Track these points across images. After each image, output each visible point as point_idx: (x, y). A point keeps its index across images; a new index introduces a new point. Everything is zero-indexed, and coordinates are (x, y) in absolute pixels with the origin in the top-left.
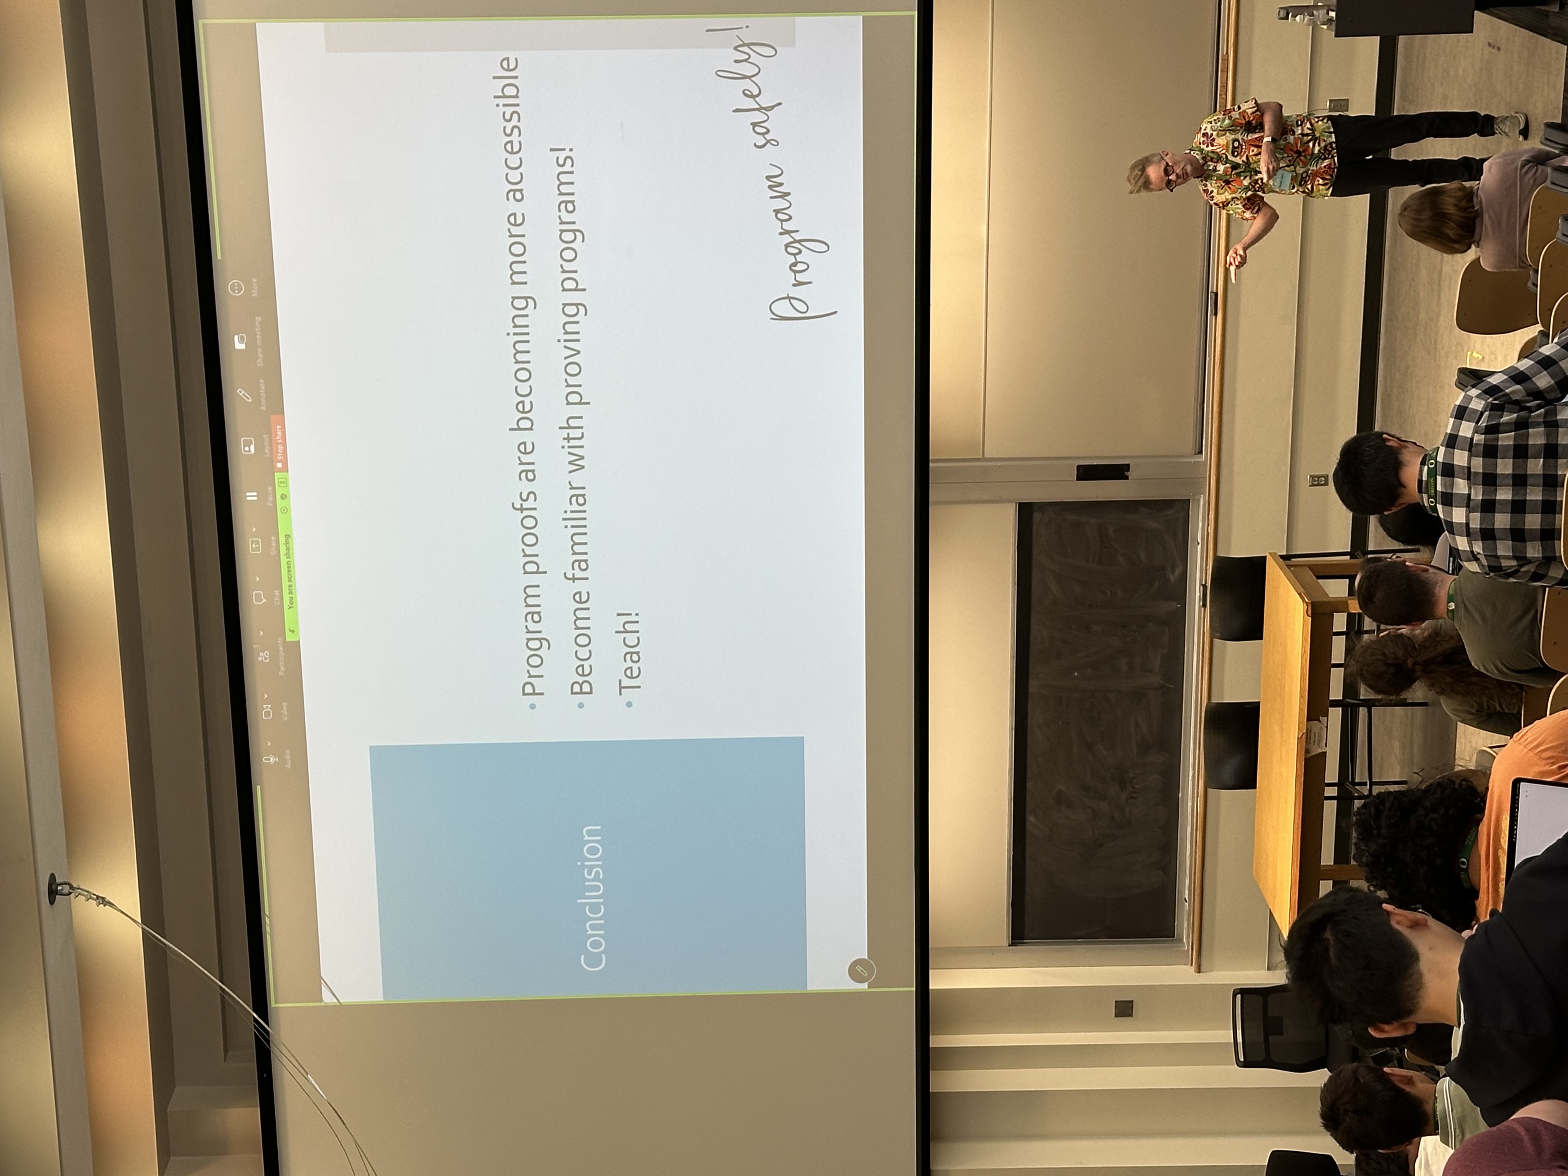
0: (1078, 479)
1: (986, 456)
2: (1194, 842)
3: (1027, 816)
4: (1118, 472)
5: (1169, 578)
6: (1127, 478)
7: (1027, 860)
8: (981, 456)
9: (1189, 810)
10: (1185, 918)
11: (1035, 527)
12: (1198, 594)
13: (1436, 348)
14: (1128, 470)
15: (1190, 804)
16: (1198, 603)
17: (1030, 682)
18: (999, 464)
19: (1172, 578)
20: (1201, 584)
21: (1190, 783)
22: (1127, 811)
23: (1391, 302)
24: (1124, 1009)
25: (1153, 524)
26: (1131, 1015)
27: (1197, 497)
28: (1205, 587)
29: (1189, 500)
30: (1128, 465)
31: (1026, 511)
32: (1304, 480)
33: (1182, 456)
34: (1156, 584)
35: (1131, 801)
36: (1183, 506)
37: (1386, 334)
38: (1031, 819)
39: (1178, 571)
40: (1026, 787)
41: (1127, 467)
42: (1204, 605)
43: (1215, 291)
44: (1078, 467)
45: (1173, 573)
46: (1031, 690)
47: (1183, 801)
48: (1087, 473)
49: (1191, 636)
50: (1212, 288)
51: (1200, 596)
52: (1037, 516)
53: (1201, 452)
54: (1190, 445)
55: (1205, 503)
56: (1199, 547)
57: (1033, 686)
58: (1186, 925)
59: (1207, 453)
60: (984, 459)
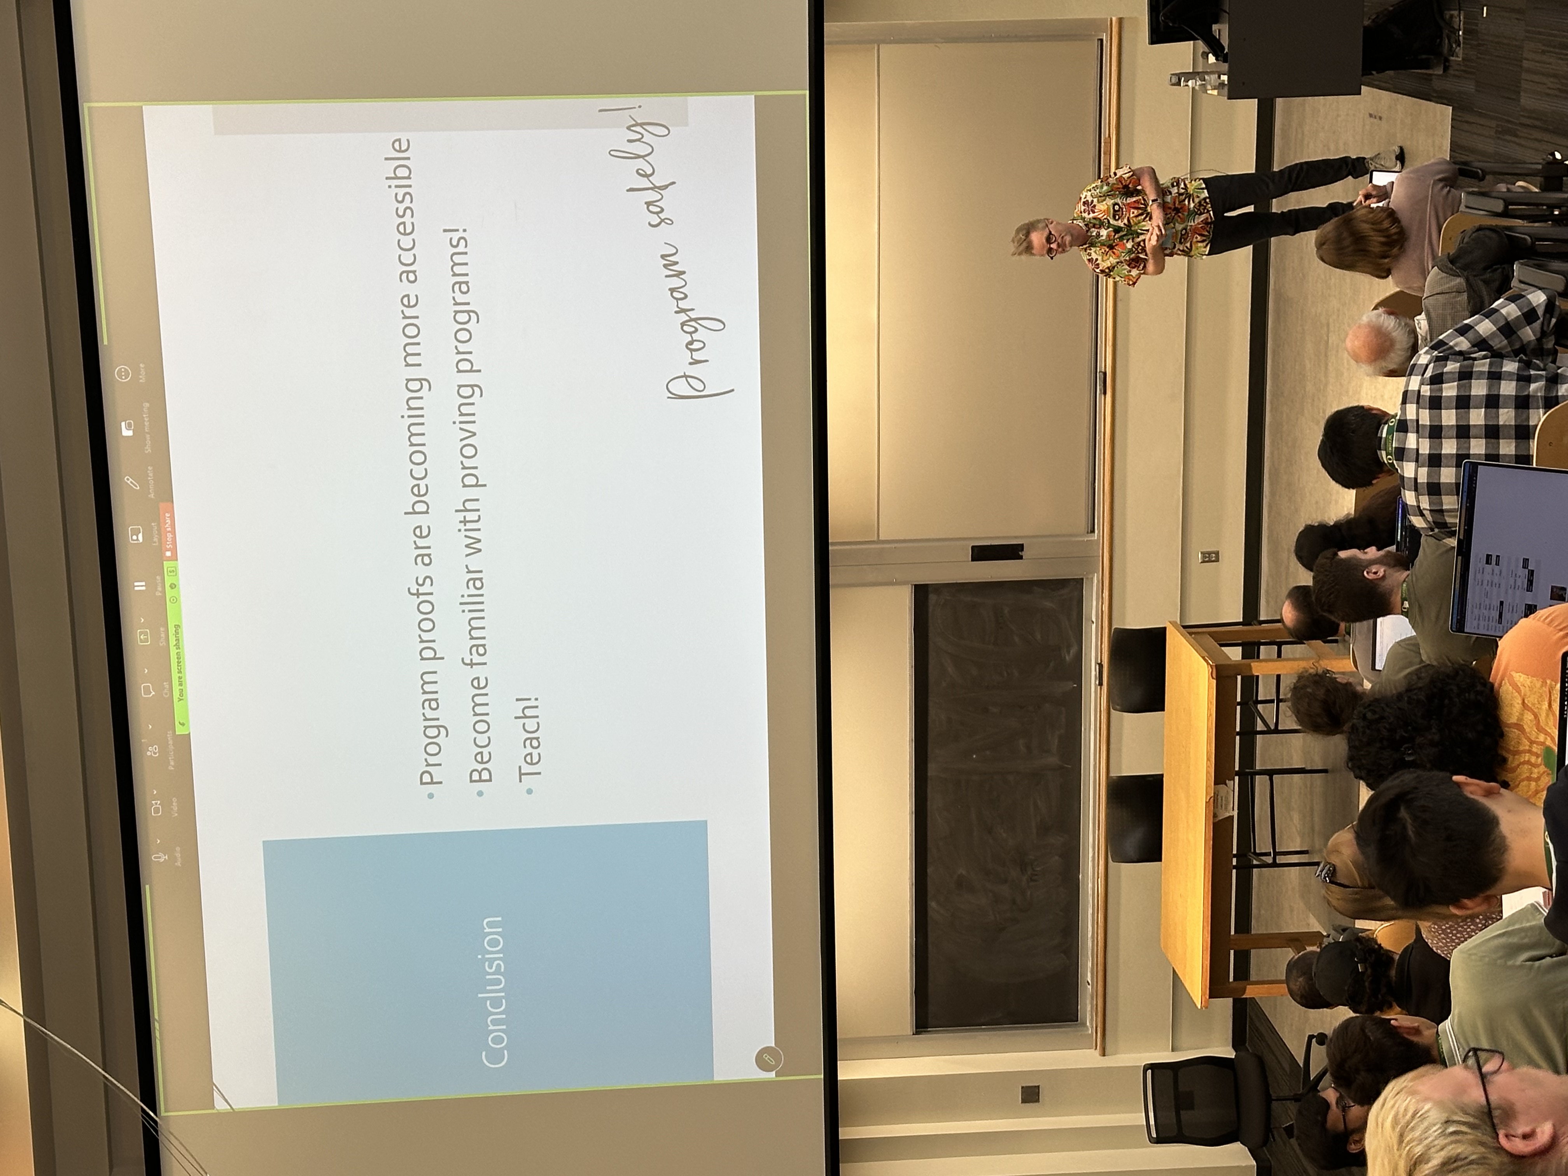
0: (972, 560)
1: (880, 539)
2: (1095, 922)
3: (929, 902)
4: (1012, 552)
5: (1065, 657)
6: (1021, 558)
7: (930, 947)
8: (875, 539)
9: (1090, 892)
10: (1088, 1002)
11: (930, 609)
12: (1094, 673)
14: (1022, 550)
15: (1090, 885)
16: (1094, 681)
17: (929, 765)
18: (893, 546)
19: (1067, 658)
20: (1096, 663)
21: (1090, 864)
22: (1029, 893)
23: (1276, 377)
24: (1031, 1095)
25: (1048, 604)
26: (1037, 1101)
27: (1090, 576)
28: (1101, 666)
29: (1083, 579)
30: (1022, 545)
31: (921, 593)
32: (1196, 558)
33: (1076, 536)
34: (1052, 664)
35: (1032, 884)
36: (1078, 584)
37: (1271, 411)
38: (932, 904)
39: (1073, 651)
40: (926, 871)
41: (1021, 547)
42: (1101, 684)
43: (1103, 370)
44: (973, 547)
45: (1069, 653)
46: (929, 774)
47: (1083, 884)
48: (982, 553)
49: (1088, 717)
50: (1101, 367)
51: (1096, 675)
52: (933, 598)
53: (1093, 531)
54: (1082, 522)
55: (1098, 581)
56: (1094, 626)
57: (933, 769)
58: (1089, 1008)
59: (1099, 532)
60: (879, 542)
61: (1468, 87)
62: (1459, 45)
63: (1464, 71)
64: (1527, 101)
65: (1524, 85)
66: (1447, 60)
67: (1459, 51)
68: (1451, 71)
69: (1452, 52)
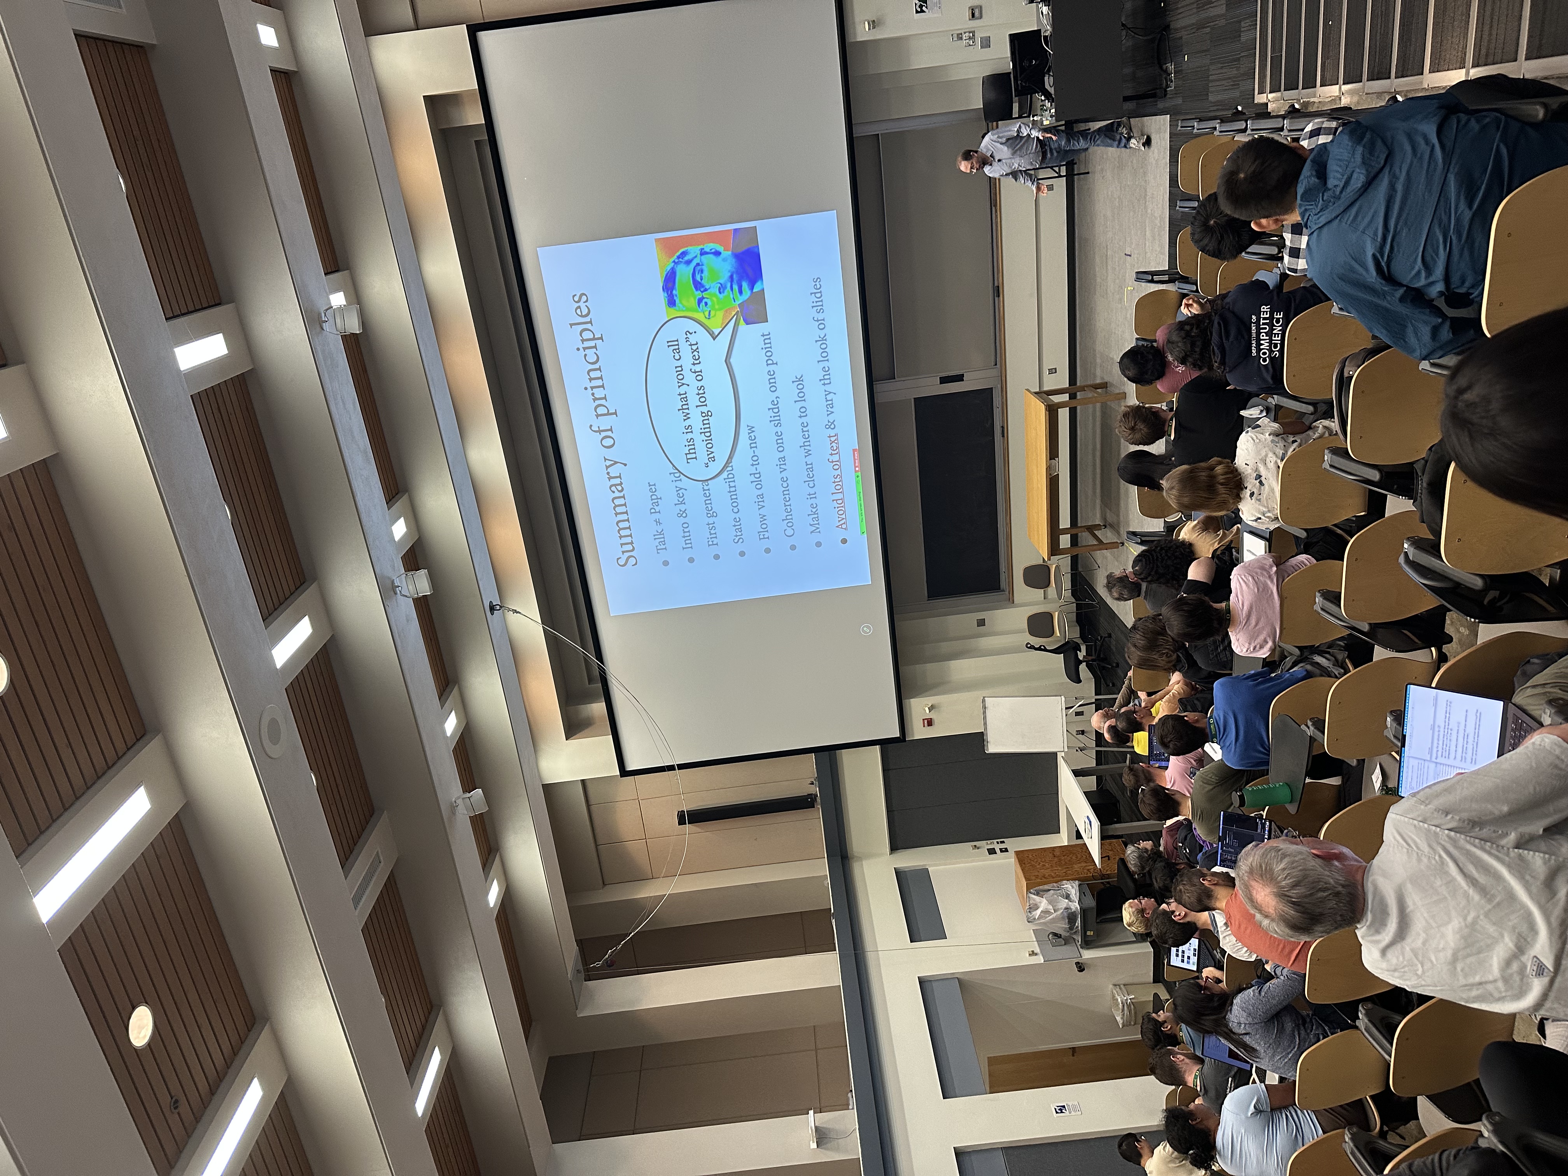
0: (940, 384)
4: (959, 378)
5: (986, 426)
6: (963, 381)
9: (1003, 532)
10: (1004, 581)
11: (923, 410)
13: (1107, 293)
14: (963, 377)
15: (1003, 529)
16: (1000, 436)
19: (988, 424)
20: (1001, 427)
23: (1080, 279)
24: (981, 623)
25: (978, 402)
26: (984, 625)
27: (996, 388)
28: (1003, 428)
29: (993, 389)
30: (963, 375)
31: (918, 402)
32: (1046, 372)
34: (980, 429)
36: (990, 391)
42: (1003, 436)
43: (997, 286)
44: (941, 378)
45: (988, 422)
48: (945, 380)
49: (998, 452)
50: (996, 284)
51: (1001, 432)
52: (923, 404)
53: (996, 364)
54: (992, 360)
55: (1000, 389)
56: (999, 410)
58: (1005, 583)
59: (999, 364)
61: (1179, 101)
62: (1172, 82)
63: (1176, 94)
64: (1212, 98)
65: (1211, 89)
66: (1166, 91)
67: (1173, 85)
68: (1168, 96)
69: (1168, 86)
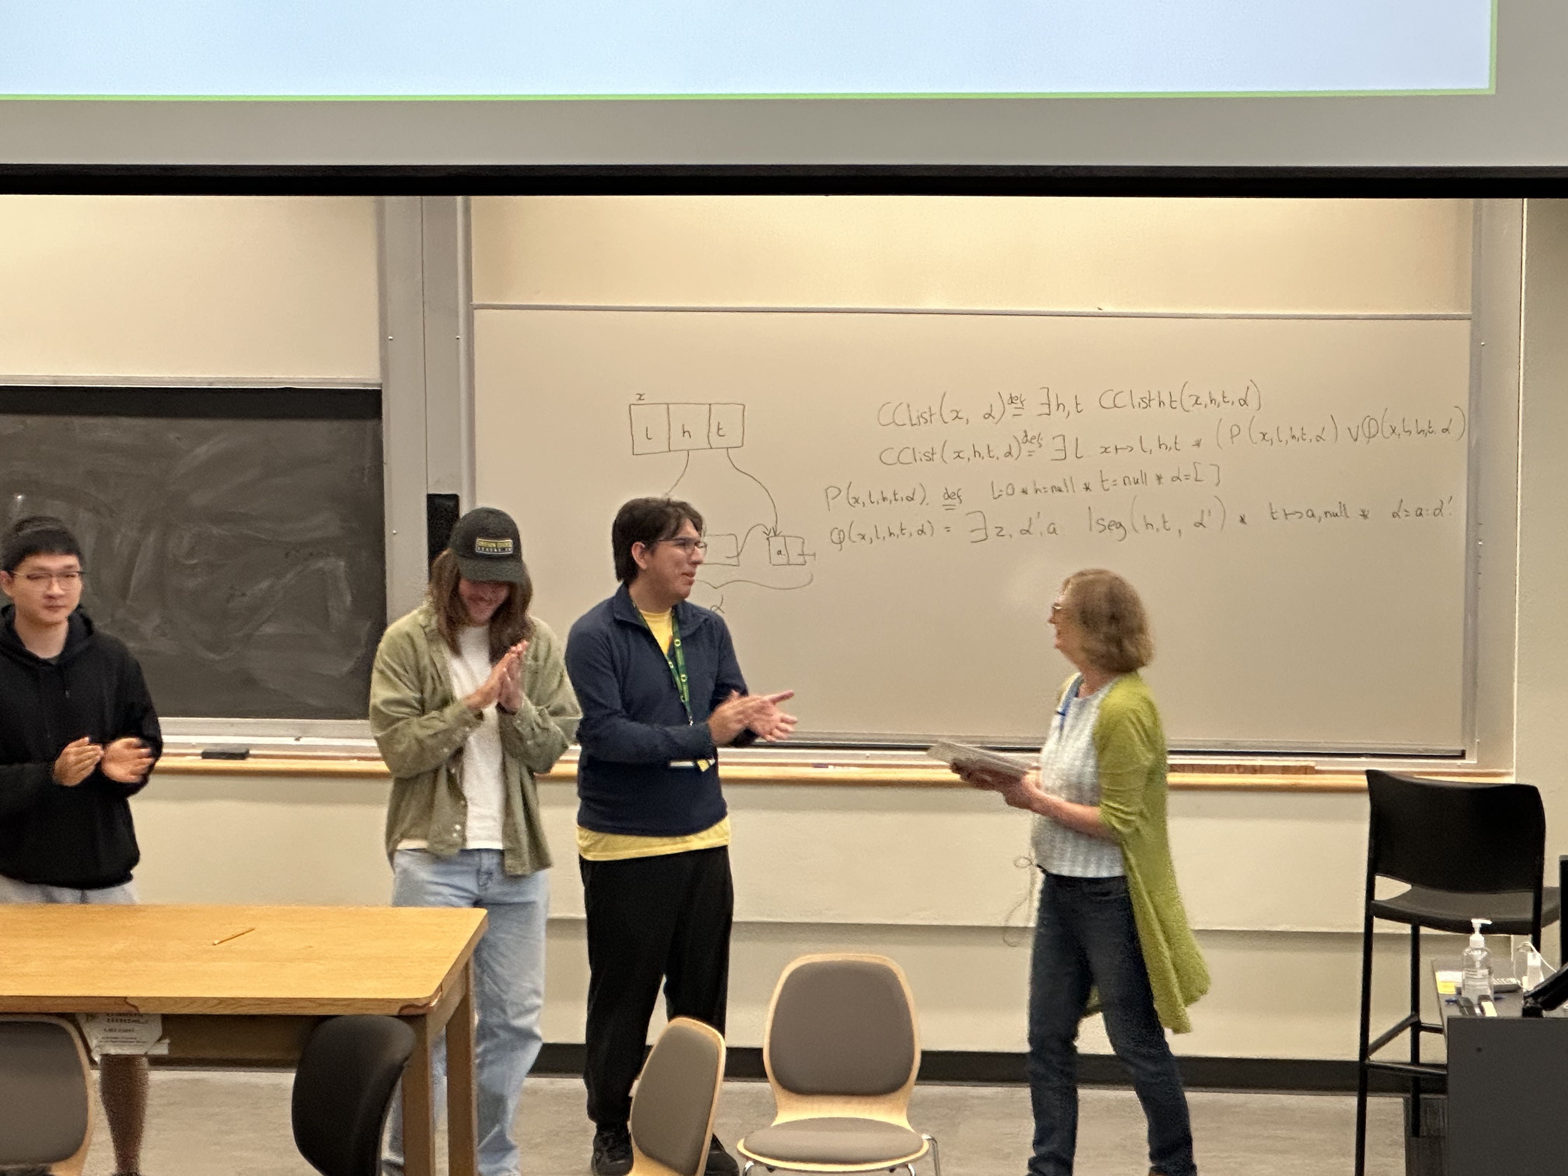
0: (431, 498)
1: (476, 312)
8: (476, 302)
11: (328, 423)
18: (462, 337)
31: (364, 404)
44: (456, 499)
48: (445, 516)
51: (225, 745)
52: (352, 427)
60: (471, 309)
